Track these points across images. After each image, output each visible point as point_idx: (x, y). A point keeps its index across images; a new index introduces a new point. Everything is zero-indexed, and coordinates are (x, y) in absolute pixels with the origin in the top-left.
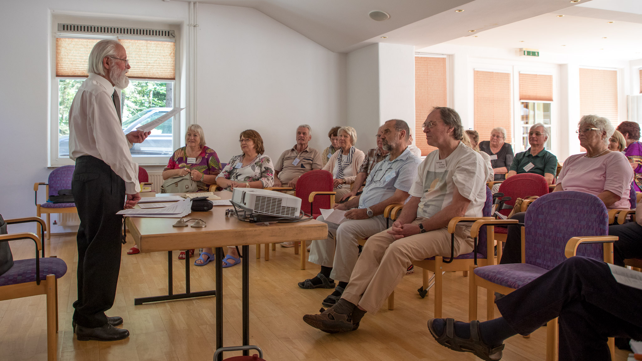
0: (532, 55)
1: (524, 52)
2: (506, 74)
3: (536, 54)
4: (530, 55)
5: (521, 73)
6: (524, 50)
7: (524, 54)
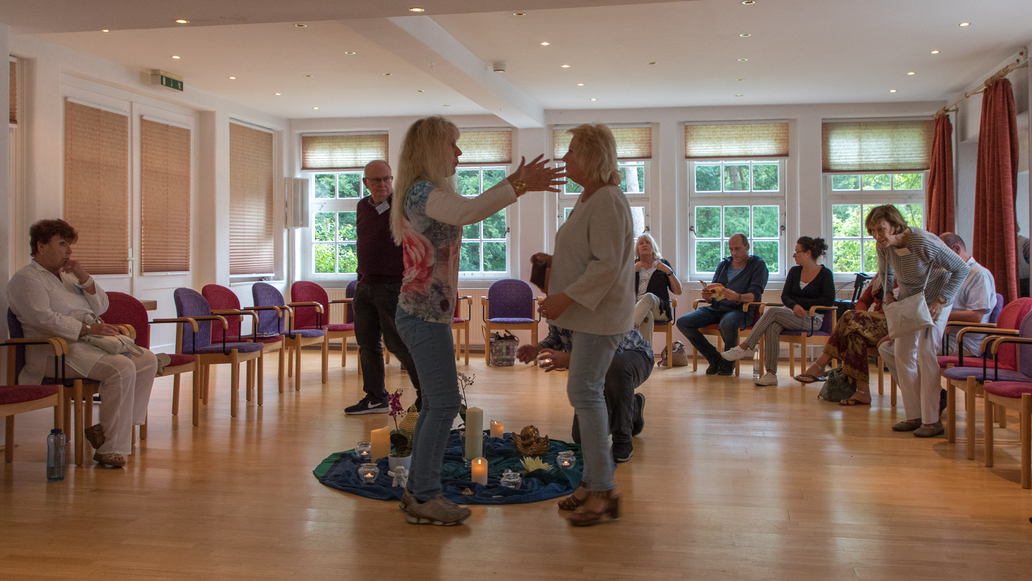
0: (173, 87)
1: (162, 77)
2: (121, 116)
3: (179, 85)
4: (170, 87)
5: (145, 118)
6: (162, 73)
7: (162, 84)
